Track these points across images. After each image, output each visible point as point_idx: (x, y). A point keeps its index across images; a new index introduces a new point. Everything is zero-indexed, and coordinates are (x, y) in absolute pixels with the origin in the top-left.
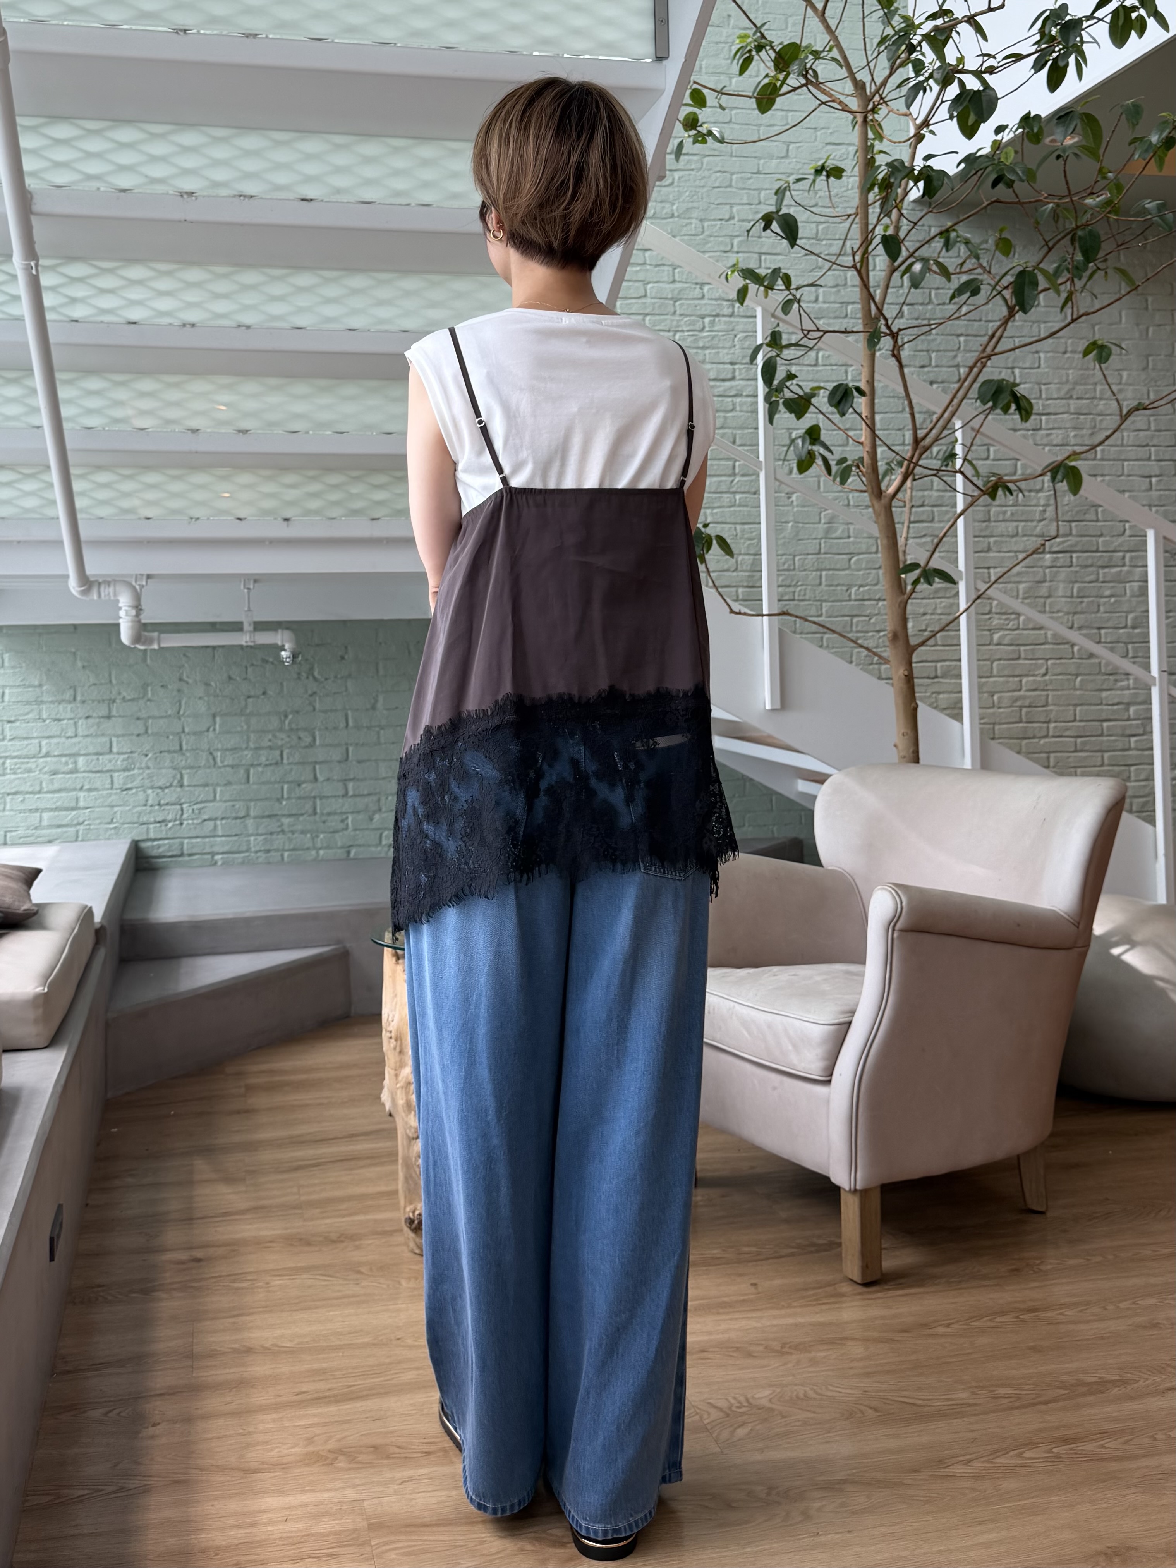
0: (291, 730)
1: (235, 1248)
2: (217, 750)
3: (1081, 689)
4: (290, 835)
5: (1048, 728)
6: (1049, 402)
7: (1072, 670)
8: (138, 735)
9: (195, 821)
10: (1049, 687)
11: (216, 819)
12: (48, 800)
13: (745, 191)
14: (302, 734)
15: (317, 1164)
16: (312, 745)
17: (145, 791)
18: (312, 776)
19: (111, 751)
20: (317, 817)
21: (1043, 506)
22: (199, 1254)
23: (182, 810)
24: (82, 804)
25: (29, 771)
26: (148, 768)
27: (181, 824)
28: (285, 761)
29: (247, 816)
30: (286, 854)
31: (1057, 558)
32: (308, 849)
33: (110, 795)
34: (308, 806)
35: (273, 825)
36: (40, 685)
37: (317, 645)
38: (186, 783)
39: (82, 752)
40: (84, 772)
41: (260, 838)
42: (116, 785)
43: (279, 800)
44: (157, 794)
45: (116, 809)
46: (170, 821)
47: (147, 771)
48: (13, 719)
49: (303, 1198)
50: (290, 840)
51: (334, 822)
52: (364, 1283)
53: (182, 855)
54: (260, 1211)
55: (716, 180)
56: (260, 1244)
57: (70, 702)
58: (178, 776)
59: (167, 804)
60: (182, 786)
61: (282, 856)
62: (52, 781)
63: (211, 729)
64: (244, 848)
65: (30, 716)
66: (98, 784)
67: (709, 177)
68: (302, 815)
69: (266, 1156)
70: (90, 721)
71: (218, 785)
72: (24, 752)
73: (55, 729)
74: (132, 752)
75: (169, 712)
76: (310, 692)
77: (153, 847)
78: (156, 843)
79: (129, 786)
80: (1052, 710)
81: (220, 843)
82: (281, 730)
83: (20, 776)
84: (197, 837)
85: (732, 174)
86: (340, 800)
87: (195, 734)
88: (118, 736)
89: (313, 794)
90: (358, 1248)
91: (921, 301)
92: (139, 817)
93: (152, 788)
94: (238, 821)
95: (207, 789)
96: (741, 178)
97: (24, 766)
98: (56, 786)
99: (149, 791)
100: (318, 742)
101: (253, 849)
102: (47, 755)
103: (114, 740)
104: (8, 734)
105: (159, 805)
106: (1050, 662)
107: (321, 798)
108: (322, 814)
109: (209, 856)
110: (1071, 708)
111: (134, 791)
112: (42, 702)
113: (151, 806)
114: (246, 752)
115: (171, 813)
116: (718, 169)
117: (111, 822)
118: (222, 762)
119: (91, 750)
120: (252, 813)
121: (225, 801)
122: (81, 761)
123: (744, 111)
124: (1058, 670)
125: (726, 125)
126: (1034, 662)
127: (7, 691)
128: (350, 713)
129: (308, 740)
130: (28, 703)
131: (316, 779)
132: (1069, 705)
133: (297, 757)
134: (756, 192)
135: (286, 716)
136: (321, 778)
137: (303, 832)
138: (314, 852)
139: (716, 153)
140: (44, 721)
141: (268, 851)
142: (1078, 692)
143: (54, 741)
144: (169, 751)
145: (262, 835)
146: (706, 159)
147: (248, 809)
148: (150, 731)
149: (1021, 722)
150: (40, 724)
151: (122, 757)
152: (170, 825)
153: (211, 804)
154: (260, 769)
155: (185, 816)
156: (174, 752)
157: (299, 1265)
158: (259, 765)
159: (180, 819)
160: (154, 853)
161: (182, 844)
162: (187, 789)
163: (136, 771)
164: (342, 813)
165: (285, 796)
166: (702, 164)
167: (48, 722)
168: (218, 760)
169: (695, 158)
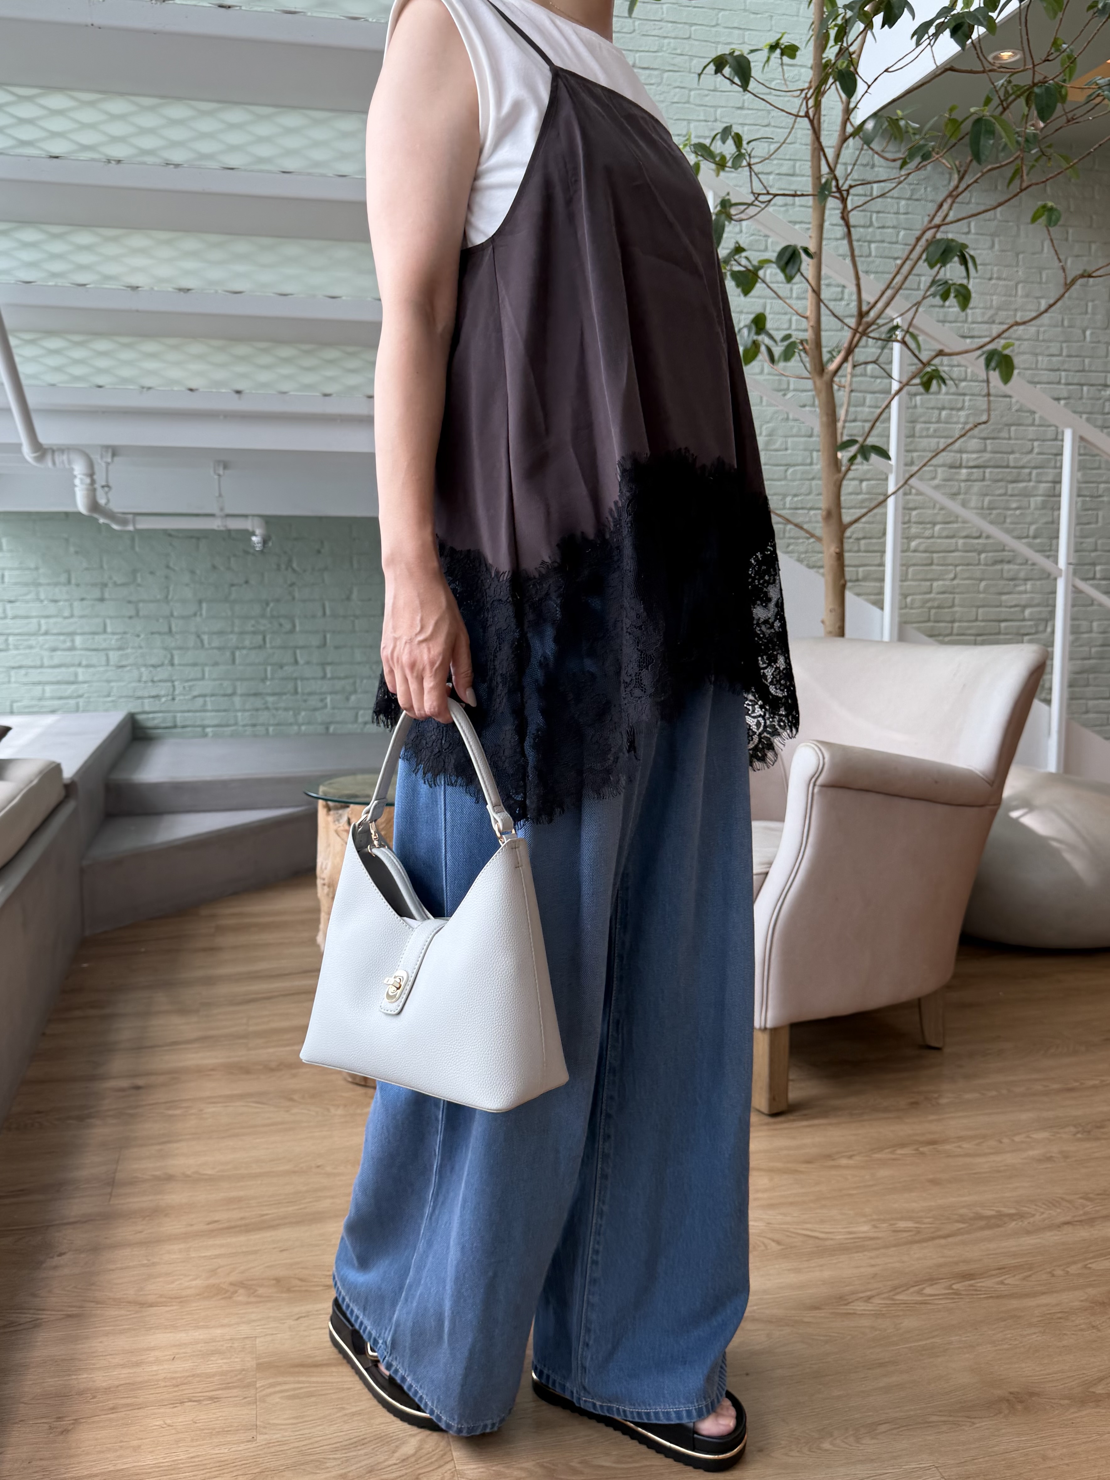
0: (273, 617)
1: (176, 1075)
2: (204, 633)
3: (984, 592)
4: (274, 712)
5: (952, 627)
6: (974, 326)
7: (978, 575)
8: (130, 617)
9: (187, 697)
10: (957, 590)
11: (204, 696)
12: (49, 675)
13: (702, 108)
14: (282, 621)
15: (269, 998)
16: (292, 631)
17: (138, 669)
18: (292, 660)
19: (105, 631)
20: (299, 697)
21: (962, 423)
22: (140, 1082)
23: (174, 686)
24: (81, 678)
25: (31, 647)
26: (141, 647)
27: (173, 699)
28: (268, 645)
29: (234, 694)
30: (271, 729)
31: (972, 473)
32: (291, 724)
33: (106, 671)
34: (290, 686)
35: (258, 703)
36: (37, 569)
37: (296, 539)
38: (176, 661)
39: (79, 631)
40: (82, 649)
41: (247, 714)
42: (112, 663)
43: (264, 680)
44: (151, 671)
45: (112, 684)
46: (164, 696)
47: (140, 651)
48: (13, 599)
49: (251, 1029)
50: (274, 716)
51: (313, 701)
52: (295, 1111)
53: (175, 727)
54: (206, 1041)
55: (675, 96)
56: (202, 1072)
57: (64, 585)
58: (169, 656)
59: (160, 681)
60: (172, 664)
61: (267, 730)
62: (51, 657)
63: (199, 613)
64: (232, 722)
65: (29, 597)
66: (94, 661)
67: (668, 92)
68: (285, 694)
69: (223, 990)
70: (85, 602)
71: (206, 665)
72: (25, 630)
73: (52, 609)
74: (125, 633)
75: (159, 597)
76: (289, 582)
77: (148, 719)
78: (151, 716)
79: (124, 663)
80: (956, 612)
81: (210, 718)
82: (263, 616)
83: (22, 652)
84: (189, 711)
85: (691, 90)
86: (319, 682)
87: (183, 617)
88: (111, 617)
89: (295, 675)
90: (294, 1076)
91: (862, 223)
92: (134, 692)
93: (145, 666)
94: (226, 698)
95: (196, 668)
96: (699, 94)
97: (26, 643)
98: (56, 661)
99: (143, 669)
100: (298, 629)
101: (241, 723)
102: (46, 633)
103: (108, 621)
104: (10, 613)
105: (153, 681)
106: (959, 568)
107: (302, 679)
108: (303, 694)
109: (199, 729)
110: (974, 609)
111: (128, 668)
112: (40, 584)
113: (146, 682)
114: (231, 636)
115: (163, 689)
116: (678, 84)
117: (109, 696)
118: (209, 644)
119: (87, 629)
120: (239, 691)
121: (214, 680)
122: (78, 640)
123: (704, 27)
124: (966, 575)
125: (685, 41)
126: (944, 568)
127: (7, 573)
128: (327, 604)
129: (288, 626)
130: (26, 584)
131: (296, 662)
132: (973, 606)
133: (278, 642)
134: (712, 110)
135: (267, 604)
136: (301, 661)
137: (286, 709)
138: (296, 728)
139: (676, 69)
140: (42, 601)
141: (254, 725)
142: (982, 596)
143: (52, 620)
144: (159, 633)
145: (248, 711)
146: (666, 75)
147: (235, 688)
148: (141, 614)
149: (929, 621)
150: (38, 605)
151: (116, 637)
152: (163, 699)
153: (201, 683)
154: (244, 652)
155: (177, 692)
156: (165, 634)
157: (235, 1092)
158: (244, 648)
159: (173, 694)
160: (150, 724)
161: (175, 717)
162: (178, 668)
163: (129, 651)
164: (321, 693)
165: (269, 675)
166: (662, 78)
167: (46, 602)
168: (206, 642)
169: (656, 73)
